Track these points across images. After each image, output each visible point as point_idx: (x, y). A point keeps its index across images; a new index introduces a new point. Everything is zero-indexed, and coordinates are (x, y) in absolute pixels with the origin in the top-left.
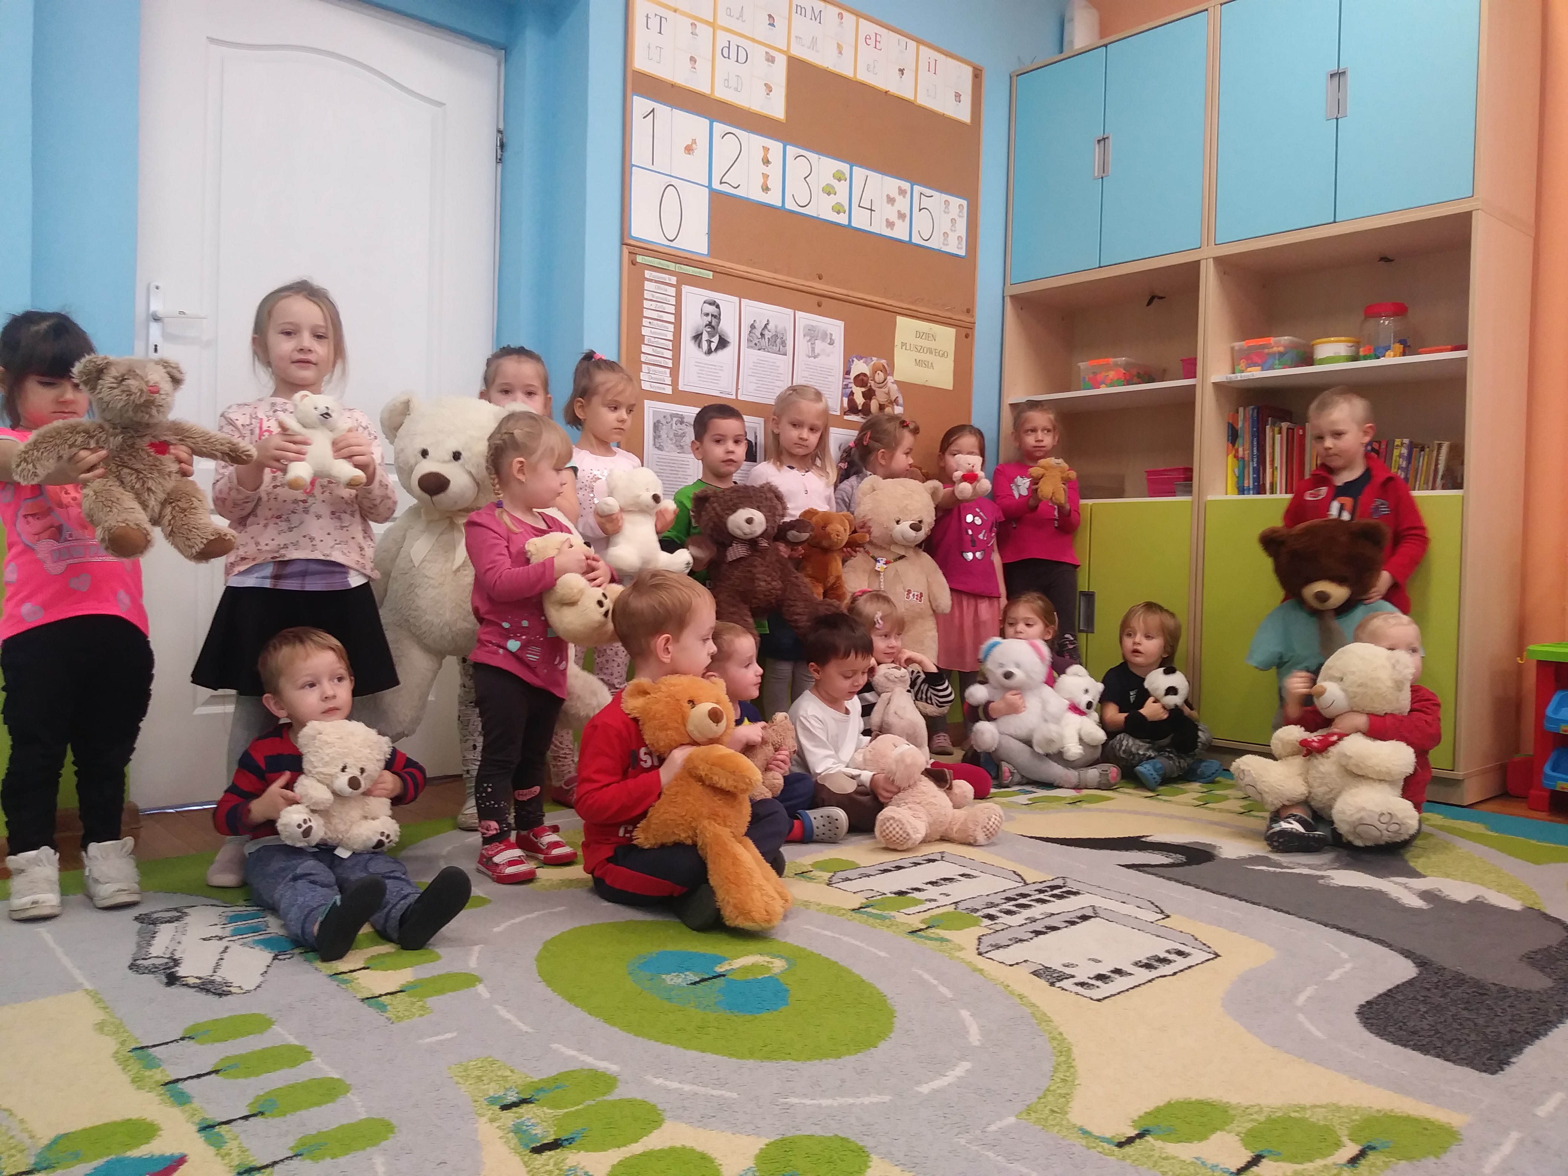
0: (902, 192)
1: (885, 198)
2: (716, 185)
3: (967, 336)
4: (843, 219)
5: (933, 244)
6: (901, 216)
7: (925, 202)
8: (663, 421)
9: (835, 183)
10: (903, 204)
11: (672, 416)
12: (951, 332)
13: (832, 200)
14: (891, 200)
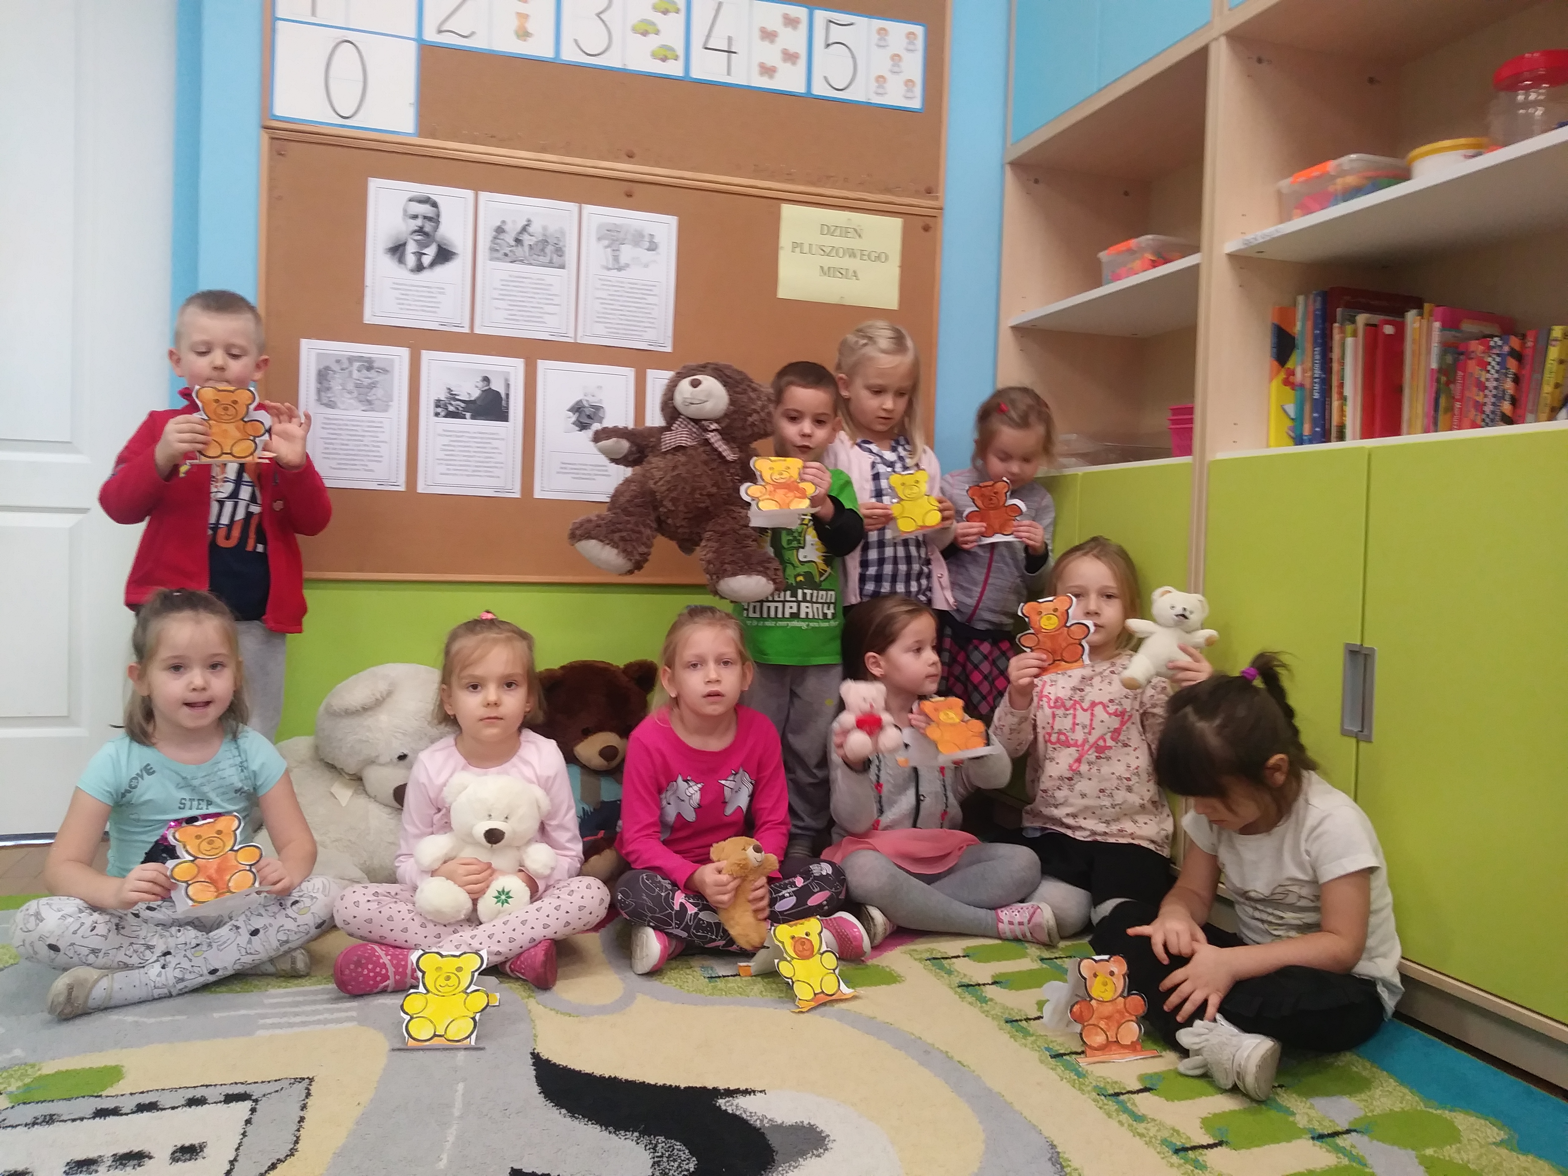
0: (791, 22)
1: (757, 34)
2: (431, 35)
3: (926, 229)
4: (674, 69)
5: (856, 94)
6: (790, 57)
7: (836, 33)
8: (336, 367)
9: (658, 18)
10: (795, 40)
11: (351, 360)
12: (895, 224)
13: (653, 42)
14: (768, 35)
